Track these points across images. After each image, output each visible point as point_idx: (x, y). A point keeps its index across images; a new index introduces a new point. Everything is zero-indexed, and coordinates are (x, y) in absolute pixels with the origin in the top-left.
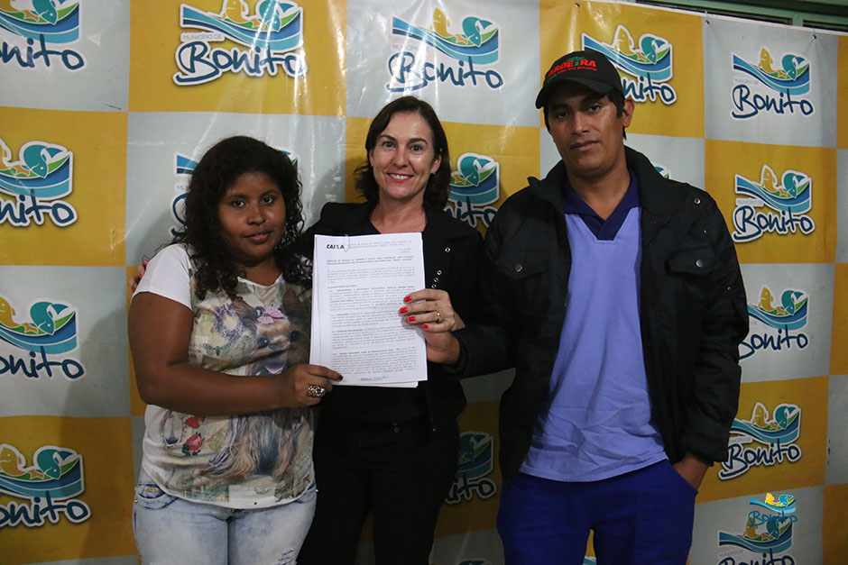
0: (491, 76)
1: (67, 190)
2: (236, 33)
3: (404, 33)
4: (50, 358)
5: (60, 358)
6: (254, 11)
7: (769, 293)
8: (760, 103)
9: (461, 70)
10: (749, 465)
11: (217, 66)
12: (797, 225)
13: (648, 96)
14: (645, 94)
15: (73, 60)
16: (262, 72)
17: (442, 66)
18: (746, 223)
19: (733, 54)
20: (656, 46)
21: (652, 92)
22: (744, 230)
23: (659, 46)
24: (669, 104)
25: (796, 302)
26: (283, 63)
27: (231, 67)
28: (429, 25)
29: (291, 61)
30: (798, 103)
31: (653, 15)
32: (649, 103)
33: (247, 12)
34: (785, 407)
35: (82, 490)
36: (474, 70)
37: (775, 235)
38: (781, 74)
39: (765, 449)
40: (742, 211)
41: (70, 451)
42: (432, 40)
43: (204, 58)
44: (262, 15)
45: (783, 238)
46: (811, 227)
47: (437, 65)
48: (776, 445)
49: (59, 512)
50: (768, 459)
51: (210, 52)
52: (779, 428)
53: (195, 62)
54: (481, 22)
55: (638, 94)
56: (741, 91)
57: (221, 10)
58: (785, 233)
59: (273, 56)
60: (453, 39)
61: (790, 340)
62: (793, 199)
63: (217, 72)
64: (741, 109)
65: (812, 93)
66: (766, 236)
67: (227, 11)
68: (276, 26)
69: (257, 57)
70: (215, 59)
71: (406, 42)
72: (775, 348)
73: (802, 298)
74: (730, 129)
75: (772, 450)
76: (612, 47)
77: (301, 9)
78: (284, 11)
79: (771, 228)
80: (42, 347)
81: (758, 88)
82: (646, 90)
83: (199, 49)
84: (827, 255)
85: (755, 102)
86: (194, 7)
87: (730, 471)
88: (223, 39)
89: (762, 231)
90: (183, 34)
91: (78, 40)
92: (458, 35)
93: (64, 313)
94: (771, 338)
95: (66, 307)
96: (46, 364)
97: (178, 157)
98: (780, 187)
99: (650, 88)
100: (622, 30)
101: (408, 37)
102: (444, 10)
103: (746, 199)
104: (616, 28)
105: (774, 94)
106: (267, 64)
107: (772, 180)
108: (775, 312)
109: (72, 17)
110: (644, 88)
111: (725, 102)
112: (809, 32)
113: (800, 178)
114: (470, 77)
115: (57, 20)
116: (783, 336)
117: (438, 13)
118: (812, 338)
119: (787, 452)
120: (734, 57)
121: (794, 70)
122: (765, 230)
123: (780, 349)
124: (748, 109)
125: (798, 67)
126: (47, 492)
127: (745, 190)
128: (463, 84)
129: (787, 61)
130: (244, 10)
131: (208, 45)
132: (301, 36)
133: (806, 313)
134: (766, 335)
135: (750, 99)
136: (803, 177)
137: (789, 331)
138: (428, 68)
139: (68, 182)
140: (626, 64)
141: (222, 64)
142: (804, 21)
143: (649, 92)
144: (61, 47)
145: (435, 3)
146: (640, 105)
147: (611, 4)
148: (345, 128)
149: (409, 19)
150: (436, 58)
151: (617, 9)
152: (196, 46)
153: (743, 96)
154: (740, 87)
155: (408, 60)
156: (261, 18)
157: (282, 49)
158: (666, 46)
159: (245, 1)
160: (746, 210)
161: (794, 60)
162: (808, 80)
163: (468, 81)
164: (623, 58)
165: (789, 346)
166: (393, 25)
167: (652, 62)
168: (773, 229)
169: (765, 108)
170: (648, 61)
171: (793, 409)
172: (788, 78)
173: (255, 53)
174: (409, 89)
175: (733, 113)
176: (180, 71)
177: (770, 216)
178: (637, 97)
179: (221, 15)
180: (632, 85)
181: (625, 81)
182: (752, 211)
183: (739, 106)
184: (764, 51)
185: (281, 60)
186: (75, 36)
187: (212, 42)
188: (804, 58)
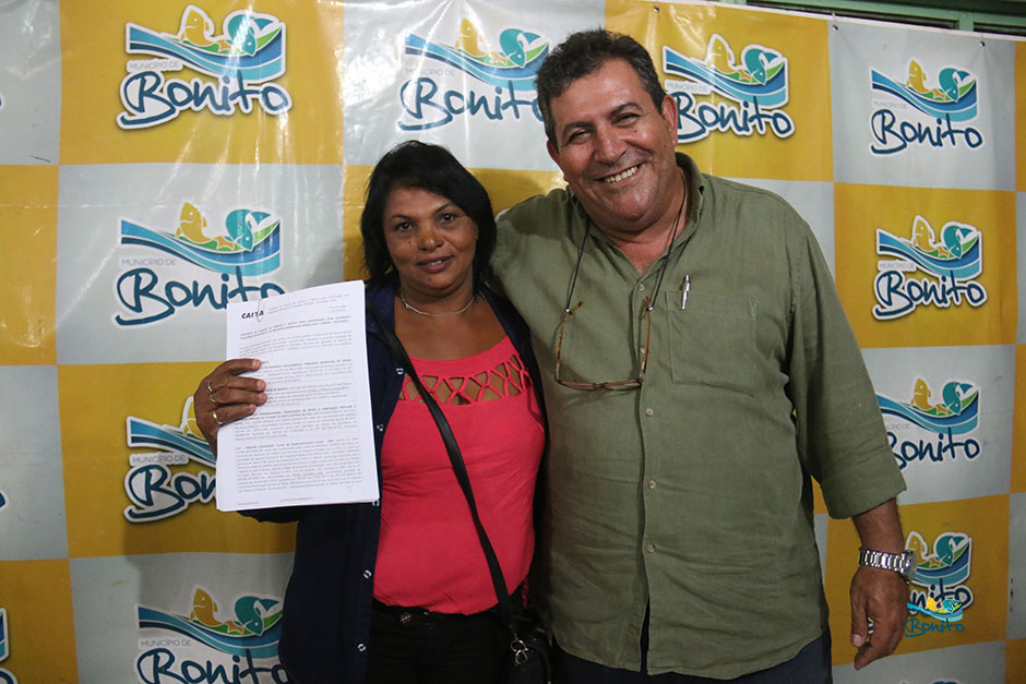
2: (198, 60)
3: (418, 53)
6: (222, 29)
7: (925, 386)
8: (910, 133)
9: (498, 100)
11: (173, 102)
12: (963, 294)
13: (754, 127)
14: (750, 125)
16: (233, 110)
18: (892, 294)
19: (871, 68)
20: (765, 61)
21: (760, 122)
22: (889, 303)
23: (769, 61)
24: (784, 136)
25: (963, 397)
26: (260, 96)
27: (191, 104)
28: (454, 40)
29: (270, 94)
30: (961, 132)
31: (760, 20)
32: (756, 137)
33: (212, 33)
34: (950, 537)
35: (6, 655)
36: (516, 98)
37: (932, 308)
38: (938, 94)
39: (923, 593)
40: (887, 278)
42: (459, 61)
43: (156, 93)
44: (233, 38)
45: (943, 312)
46: (982, 297)
47: (467, 96)
48: (937, 587)
51: (164, 85)
52: (941, 564)
53: (145, 99)
54: (527, 35)
55: (741, 125)
56: (884, 118)
57: (179, 30)
58: (946, 305)
59: (246, 88)
60: (487, 59)
61: (955, 448)
62: (956, 259)
63: (172, 111)
64: (884, 141)
65: (980, 117)
66: (920, 310)
67: (187, 30)
68: (250, 49)
69: (225, 90)
70: (171, 94)
71: (421, 65)
72: (934, 459)
73: (970, 392)
74: (868, 169)
75: (932, 594)
76: (705, 62)
77: (283, 26)
78: (261, 29)
79: (926, 300)
81: (905, 113)
82: (752, 120)
83: (150, 81)
84: (1005, 333)
85: (903, 132)
86: (143, 26)
88: (181, 68)
89: (915, 303)
90: (130, 62)
92: (494, 53)
94: (929, 446)
97: (123, 222)
98: (939, 245)
99: (758, 116)
100: (717, 41)
101: (422, 58)
102: (475, 21)
103: (892, 262)
104: (709, 39)
105: (928, 121)
106: (239, 99)
107: (927, 235)
108: (933, 411)
110: (749, 117)
111: (863, 134)
112: (975, 38)
113: (965, 232)
114: (511, 108)
116: (945, 442)
117: (466, 24)
118: (985, 443)
119: (954, 596)
120: (873, 72)
121: (956, 88)
122: (919, 302)
123: (941, 459)
124: (893, 142)
125: (960, 84)
127: (889, 249)
128: (501, 118)
129: (946, 77)
130: (207, 29)
131: (161, 75)
132: (283, 60)
133: (976, 412)
134: (921, 442)
136: (971, 231)
137: (953, 437)
138: (452, 98)
140: (723, 85)
141: (179, 100)
143: (756, 122)
145: (463, 12)
146: (743, 141)
147: (702, 7)
148: (344, 180)
149: (426, 34)
150: (465, 84)
151: (712, 13)
152: (146, 77)
153: (886, 124)
154: (881, 112)
155: (427, 88)
156: (230, 39)
157: (258, 78)
158: (779, 60)
159: (209, 16)
160: (892, 276)
161: (955, 75)
162: (975, 101)
163: (508, 113)
164: (720, 77)
165: (954, 456)
166: (407, 43)
167: (759, 82)
168: (930, 300)
169: (917, 140)
170: (754, 81)
171: (960, 539)
172: (947, 99)
173: (222, 84)
174: (428, 126)
175: (873, 148)
176: (126, 110)
177: (925, 283)
178: (739, 129)
179: (178, 37)
180: (732, 114)
181: (722, 108)
182: (901, 278)
183: (881, 138)
184: (914, 64)
185: (257, 92)
187: (167, 72)
188: (967, 71)
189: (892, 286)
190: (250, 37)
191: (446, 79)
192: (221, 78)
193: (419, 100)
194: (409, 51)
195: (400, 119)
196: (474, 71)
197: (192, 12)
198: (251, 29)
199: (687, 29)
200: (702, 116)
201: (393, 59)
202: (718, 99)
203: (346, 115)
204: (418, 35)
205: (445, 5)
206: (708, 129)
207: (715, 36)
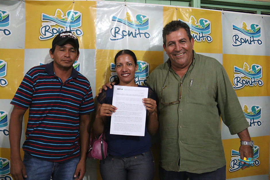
0: (146, 34)
1: (5, 74)
2: (59, 22)
5: (3, 129)
6: (66, 15)
7: (247, 107)
8: (243, 41)
9: (135, 33)
11: (53, 33)
12: (257, 83)
13: (202, 39)
14: (201, 39)
15: (7, 32)
18: (238, 83)
19: (233, 24)
20: (205, 22)
22: (237, 85)
23: (206, 22)
24: (210, 42)
25: (257, 110)
26: (75, 32)
27: (58, 34)
28: (124, 17)
30: (256, 40)
31: (203, 12)
32: (202, 42)
34: (253, 147)
35: (10, 172)
36: (140, 32)
38: (250, 31)
40: (236, 79)
41: (6, 159)
42: (126, 23)
43: (49, 31)
44: (68, 17)
45: (252, 88)
46: (262, 83)
47: (127, 32)
49: (2, 179)
51: (51, 29)
53: (46, 32)
54: (143, 16)
56: (236, 37)
57: (55, 15)
58: (252, 86)
59: (71, 30)
60: (133, 22)
61: (255, 123)
62: (255, 74)
63: (53, 35)
64: (236, 43)
65: (261, 37)
66: (245, 87)
67: (57, 15)
68: (73, 20)
70: (53, 31)
71: (116, 24)
73: (259, 109)
74: (232, 50)
76: (189, 23)
77: (81, 14)
78: (75, 15)
79: (247, 84)
81: (241, 36)
82: (201, 37)
83: (48, 28)
84: (268, 93)
85: (241, 41)
86: (46, 14)
87: (233, 169)
88: (55, 25)
89: (244, 85)
90: (42, 23)
91: (9, 26)
92: (135, 21)
93: (4, 114)
95: (4, 112)
97: (40, 63)
98: (250, 70)
99: (203, 37)
100: (192, 17)
101: (116, 22)
102: (130, 12)
103: (238, 74)
104: (190, 17)
105: (248, 38)
107: (247, 67)
108: (249, 113)
109: (7, 18)
110: (200, 37)
111: (230, 41)
112: (260, 16)
113: (258, 67)
114: (139, 35)
115: (2, 19)
116: (252, 122)
117: (127, 13)
118: (263, 122)
119: (254, 162)
120: (233, 25)
121: (255, 29)
122: (245, 85)
123: (251, 126)
124: (238, 43)
125: (256, 28)
127: (237, 71)
128: (136, 37)
129: (252, 26)
130: (62, 15)
131: (50, 27)
132: (81, 23)
133: (260, 114)
135: (239, 40)
137: (254, 120)
138: (124, 32)
139: (5, 72)
140: (194, 29)
141: (55, 33)
142: (261, 12)
143: (202, 38)
145: (127, 10)
146: (199, 43)
147: (188, 8)
148: (96, 53)
149: (117, 16)
150: (127, 29)
151: (191, 10)
152: (47, 27)
153: (237, 39)
154: (235, 35)
155: (117, 30)
156: (67, 17)
157: (75, 27)
158: (208, 22)
159: (62, 12)
160: (238, 78)
161: (255, 26)
162: (260, 32)
163: (138, 36)
164: (193, 27)
165: (254, 125)
166: (112, 18)
167: (203, 28)
168: (248, 85)
169: (245, 42)
170: (202, 28)
171: (256, 147)
172: (253, 32)
174: (118, 39)
175: (233, 45)
176: (41, 35)
177: (247, 80)
178: (198, 40)
179: (55, 17)
180: (196, 36)
181: (193, 35)
182: (240, 79)
183: (235, 42)
184: (244, 23)
185: (74, 31)
186: (8, 24)
187: (52, 26)
188: (258, 25)
189: (238, 81)
190: (73, 17)
191: (122, 27)
192: (65, 27)
193: (115, 33)
194: (113, 20)
195: (110, 38)
196: (130, 25)
197: (58, 10)
198: (73, 15)
199: (184, 14)
201: (109, 22)
202: (192, 32)
203: (97, 36)
204: (115, 16)
205: (122, 8)
207: (192, 16)
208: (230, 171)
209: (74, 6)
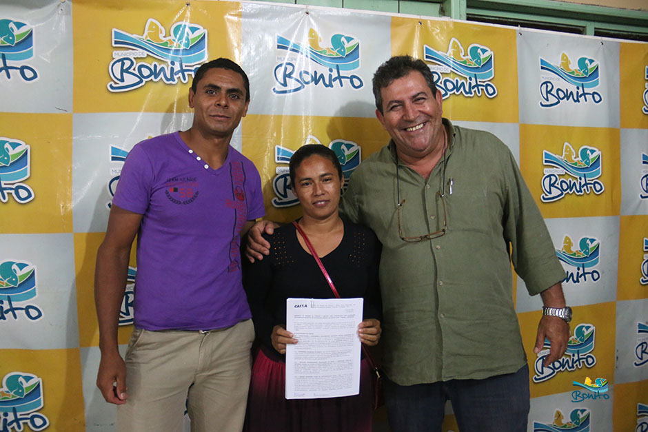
0: (354, 79)
1: (26, 175)
2: (156, 51)
3: (286, 48)
4: (15, 304)
5: (23, 304)
6: (170, 33)
7: (569, 240)
8: (561, 95)
9: (330, 76)
10: (556, 371)
11: (141, 76)
12: (591, 187)
13: (475, 91)
14: (473, 91)
15: (29, 74)
16: (176, 80)
17: (316, 73)
18: (552, 187)
19: (540, 58)
20: (481, 53)
21: (478, 89)
22: (550, 193)
23: (483, 54)
24: (492, 97)
25: (591, 246)
26: (192, 73)
27: (152, 77)
28: (305, 41)
30: (590, 94)
31: (479, 29)
32: (476, 96)
33: (164, 35)
34: (583, 326)
35: (42, 405)
36: (341, 75)
37: (574, 195)
38: (577, 72)
39: (568, 358)
40: (549, 178)
41: (33, 375)
43: (131, 70)
44: (176, 37)
46: (601, 189)
48: (576, 355)
49: (24, 423)
50: (571, 365)
51: (136, 66)
52: (578, 342)
53: (124, 74)
54: (346, 38)
55: (467, 91)
56: (547, 86)
57: (144, 33)
58: (582, 194)
59: (184, 68)
60: (324, 52)
61: (586, 275)
62: (587, 167)
63: (141, 81)
64: (547, 100)
65: (600, 86)
66: (567, 197)
67: (149, 33)
68: (187, 45)
69: (172, 69)
70: (140, 71)
71: (287, 55)
72: (575, 282)
73: (595, 243)
74: (538, 115)
75: (573, 359)
76: (448, 54)
77: (206, 32)
78: (193, 33)
79: (571, 191)
80: (9, 297)
81: (559, 83)
82: (474, 87)
83: (127, 64)
84: (614, 209)
85: (558, 94)
86: (123, 30)
87: (542, 376)
88: (146, 56)
89: (564, 193)
90: (115, 52)
91: (32, 58)
92: (328, 48)
93: (26, 270)
94: (572, 274)
95: (27, 265)
96: (12, 310)
97: (113, 148)
98: (577, 159)
99: (477, 85)
100: (454, 41)
101: (289, 51)
102: (316, 29)
103: (551, 169)
104: (450, 40)
105: (572, 88)
106: (180, 74)
107: (571, 153)
108: (574, 254)
109: (27, 40)
110: (472, 86)
111: (535, 95)
112: (598, 40)
113: (592, 152)
114: (338, 80)
115: (16, 42)
116: (581, 272)
117: (312, 32)
118: (603, 272)
119: (585, 360)
120: (541, 60)
121: (587, 69)
122: (566, 192)
123: (578, 282)
124: (553, 100)
125: (590, 67)
126: (14, 408)
127: (550, 162)
128: (332, 86)
129: (582, 62)
130: (161, 33)
131: (134, 60)
132: (206, 52)
133: (598, 255)
134: (567, 272)
135: (554, 92)
136: (595, 151)
137: (585, 269)
138: (304, 75)
139: (26, 168)
140: (458, 68)
141: (145, 75)
142: (595, 28)
143: (476, 88)
144: (19, 64)
145: (310, 23)
146: (469, 99)
149: (290, 38)
151: (451, 26)
152: (125, 61)
153: (549, 90)
154: (546, 83)
155: (290, 69)
156: (174, 38)
157: (191, 62)
158: (489, 53)
159: (162, 25)
160: (552, 177)
161: (587, 62)
162: (598, 76)
163: (336, 84)
164: (456, 63)
165: (585, 280)
166: (278, 42)
167: (478, 66)
168: (573, 191)
169: (566, 98)
170: (475, 65)
171: (589, 327)
172: (582, 75)
173: (170, 66)
174: (290, 91)
175: (541, 103)
176: (112, 80)
177: (570, 181)
178: (467, 93)
179: (144, 37)
180: (463, 84)
181: (457, 81)
182: (556, 178)
183: (546, 98)
184: (564, 55)
185: (191, 70)
186: (30, 55)
187: (137, 58)
188: (594, 59)
189: (552, 183)
190: (187, 39)
191: (300, 63)
192: (169, 62)
195: (274, 87)
196: (317, 59)
197: (152, 22)
198: (187, 33)
199: (437, 34)
200: (445, 85)
202: (454, 75)
205: (300, 20)
206: (449, 93)
207: (453, 39)
208: (534, 380)
209: (188, 14)
